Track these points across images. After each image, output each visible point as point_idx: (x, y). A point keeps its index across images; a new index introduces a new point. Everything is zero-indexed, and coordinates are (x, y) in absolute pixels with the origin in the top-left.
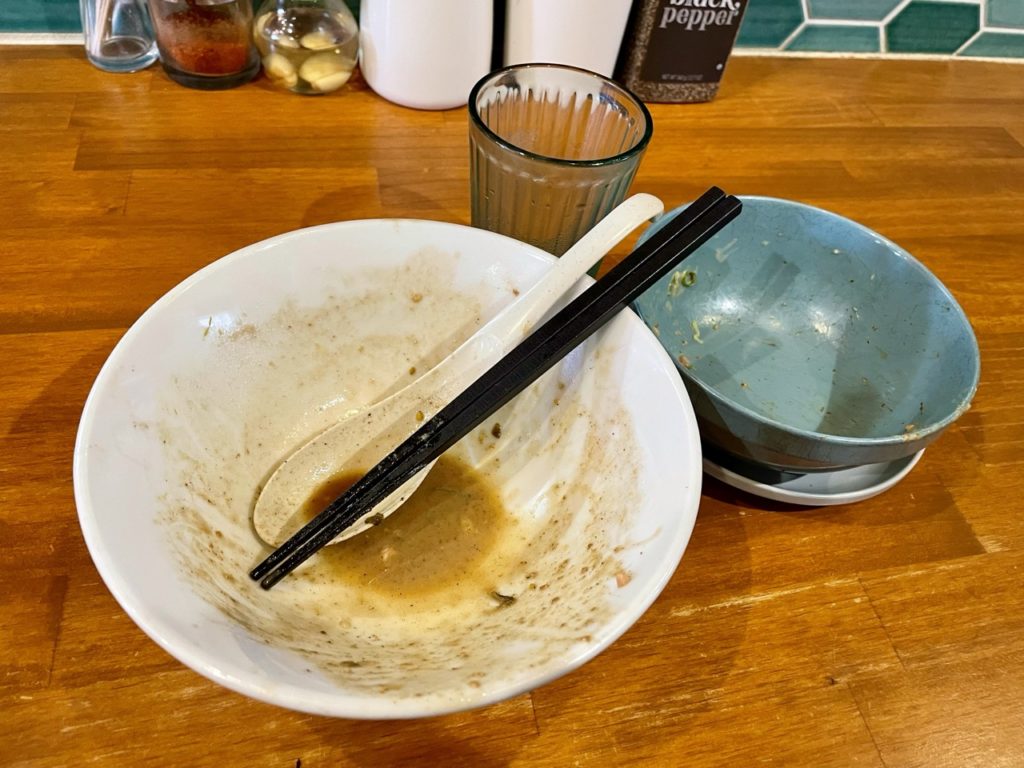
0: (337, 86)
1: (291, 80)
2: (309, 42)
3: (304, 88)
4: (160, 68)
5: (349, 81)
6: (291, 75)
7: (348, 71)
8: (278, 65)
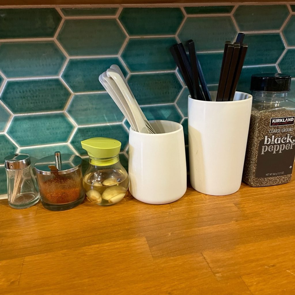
0: (120, 200)
1: (99, 200)
2: (107, 183)
3: (105, 203)
4: (41, 204)
5: (125, 197)
6: (99, 198)
7: (124, 193)
8: (94, 195)
